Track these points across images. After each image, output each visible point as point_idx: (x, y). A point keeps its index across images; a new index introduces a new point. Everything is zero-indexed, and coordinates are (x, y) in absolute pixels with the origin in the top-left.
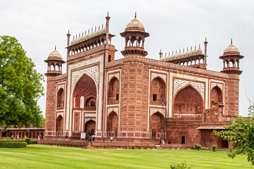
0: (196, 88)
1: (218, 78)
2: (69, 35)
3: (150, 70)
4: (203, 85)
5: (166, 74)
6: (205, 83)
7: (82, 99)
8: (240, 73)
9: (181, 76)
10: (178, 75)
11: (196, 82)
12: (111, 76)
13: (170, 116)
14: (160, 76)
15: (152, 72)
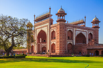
0: (83, 34)
1: (91, 30)
2: (35, 16)
3: (67, 27)
4: (86, 33)
5: (73, 29)
6: (86, 32)
7: (41, 39)
8: (99, 28)
9: (78, 29)
10: (77, 29)
11: (83, 31)
12: (52, 30)
13: (74, 44)
14: (71, 29)
15: (68, 28)
